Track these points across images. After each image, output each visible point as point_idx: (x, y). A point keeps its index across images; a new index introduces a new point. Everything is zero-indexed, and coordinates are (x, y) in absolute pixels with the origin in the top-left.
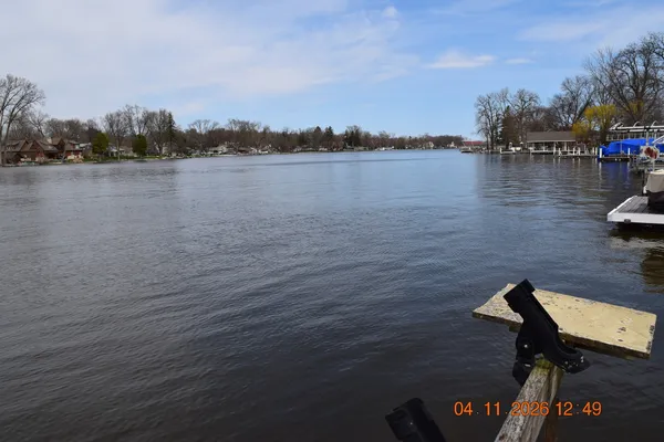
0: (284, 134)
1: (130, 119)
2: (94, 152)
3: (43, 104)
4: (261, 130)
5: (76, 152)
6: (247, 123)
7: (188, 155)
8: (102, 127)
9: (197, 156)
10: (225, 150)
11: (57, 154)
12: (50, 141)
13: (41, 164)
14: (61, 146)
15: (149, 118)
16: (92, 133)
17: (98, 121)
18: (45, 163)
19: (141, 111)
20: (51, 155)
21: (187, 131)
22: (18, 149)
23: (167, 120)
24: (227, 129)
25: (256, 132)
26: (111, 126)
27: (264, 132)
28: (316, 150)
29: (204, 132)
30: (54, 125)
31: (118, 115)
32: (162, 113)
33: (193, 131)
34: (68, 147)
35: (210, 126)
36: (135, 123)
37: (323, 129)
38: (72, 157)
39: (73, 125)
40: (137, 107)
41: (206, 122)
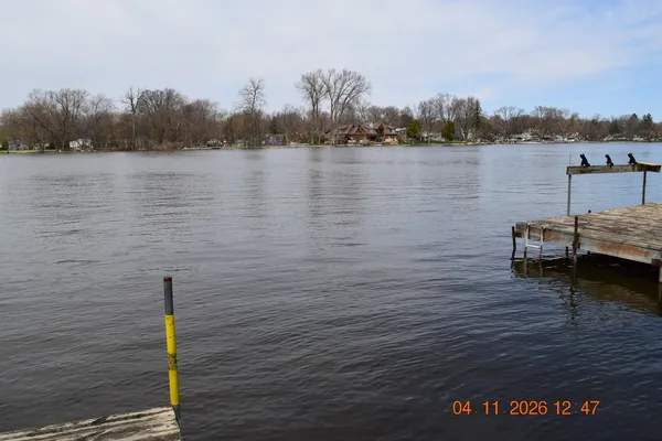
0: (594, 122)
1: (441, 107)
2: (409, 136)
3: (370, 94)
4: (568, 117)
5: (393, 136)
6: (554, 110)
7: (491, 140)
8: (416, 114)
9: (501, 142)
10: (529, 137)
11: (376, 138)
12: (371, 125)
13: (364, 145)
14: (380, 130)
15: (458, 104)
16: (406, 119)
17: (412, 108)
18: (368, 145)
19: (451, 99)
20: (372, 138)
21: (492, 118)
22: (346, 132)
23: (475, 107)
24: (533, 115)
25: (562, 119)
26: (423, 112)
27: (572, 119)
28: (630, 139)
29: (508, 118)
30: (375, 111)
31: (431, 102)
32: (470, 100)
33: (497, 117)
34: (386, 132)
35: (515, 113)
36: (444, 109)
37: (640, 117)
38: (389, 140)
39: (391, 112)
40: (447, 95)
41: (512, 109)
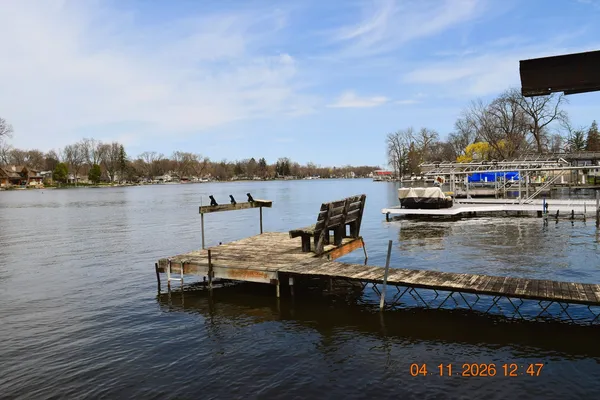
0: (222, 165)
1: (87, 151)
2: (54, 179)
3: (11, 137)
4: (201, 161)
5: (38, 179)
6: (190, 155)
7: (136, 182)
8: (62, 158)
9: (145, 184)
10: (170, 178)
11: (20, 181)
12: (14, 169)
13: (7, 189)
14: (24, 174)
15: (103, 149)
16: (51, 163)
17: (57, 152)
18: (11, 189)
19: (97, 144)
20: (15, 181)
21: (136, 161)
23: (119, 152)
24: (171, 159)
25: (197, 163)
26: (69, 155)
27: (205, 163)
28: (251, 179)
29: (150, 162)
30: (17, 156)
31: (77, 147)
32: (115, 145)
33: (140, 161)
34: (30, 175)
35: (156, 157)
36: (90, 154)
37: (257, 161)
38: (33, 183)
39: (35, 156)
40: (92, 140)
41: (154, 153)
